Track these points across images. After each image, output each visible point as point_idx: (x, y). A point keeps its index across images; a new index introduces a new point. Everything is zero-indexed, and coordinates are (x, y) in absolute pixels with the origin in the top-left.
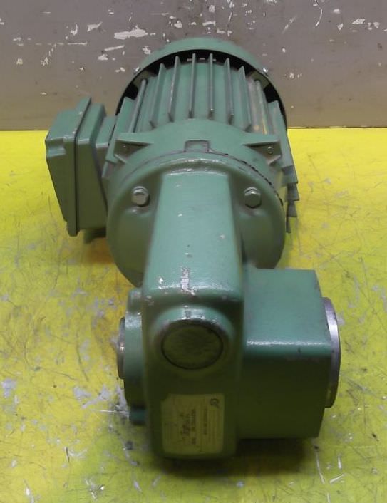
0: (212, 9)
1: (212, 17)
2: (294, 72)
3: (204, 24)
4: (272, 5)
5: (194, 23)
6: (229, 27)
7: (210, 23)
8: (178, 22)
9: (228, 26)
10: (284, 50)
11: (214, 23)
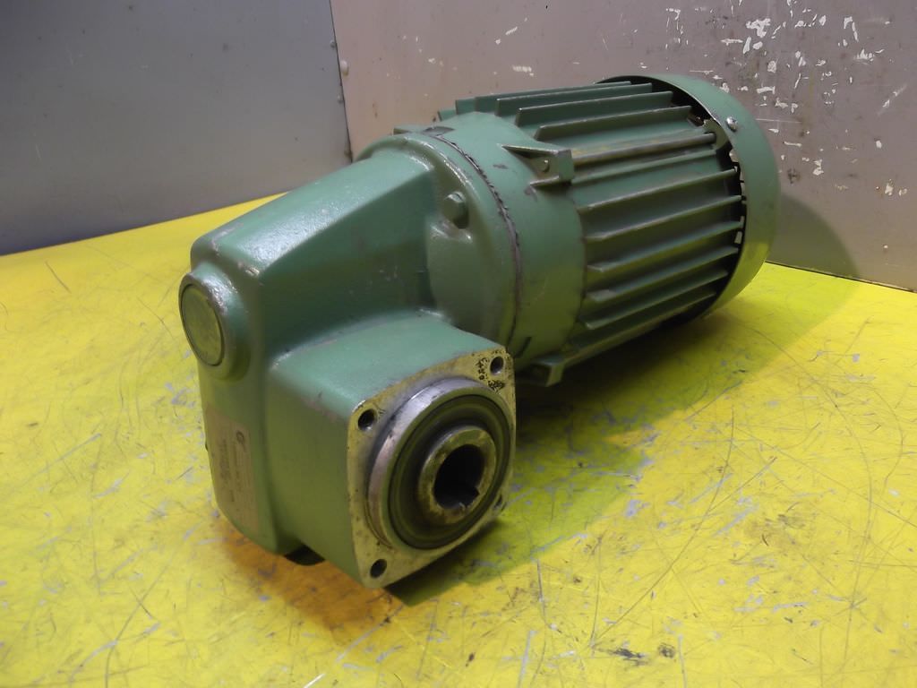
0: (773, 67)
1: (771, 80)
2: (892, 185)
3: (759, 91)
4: (865, 64)
5: (745, 88)
6: (794, 99)
7: (767, 89)
8: (724, 84)
9: (794, 96)
10: (879, 144)
11: (773, 89)
